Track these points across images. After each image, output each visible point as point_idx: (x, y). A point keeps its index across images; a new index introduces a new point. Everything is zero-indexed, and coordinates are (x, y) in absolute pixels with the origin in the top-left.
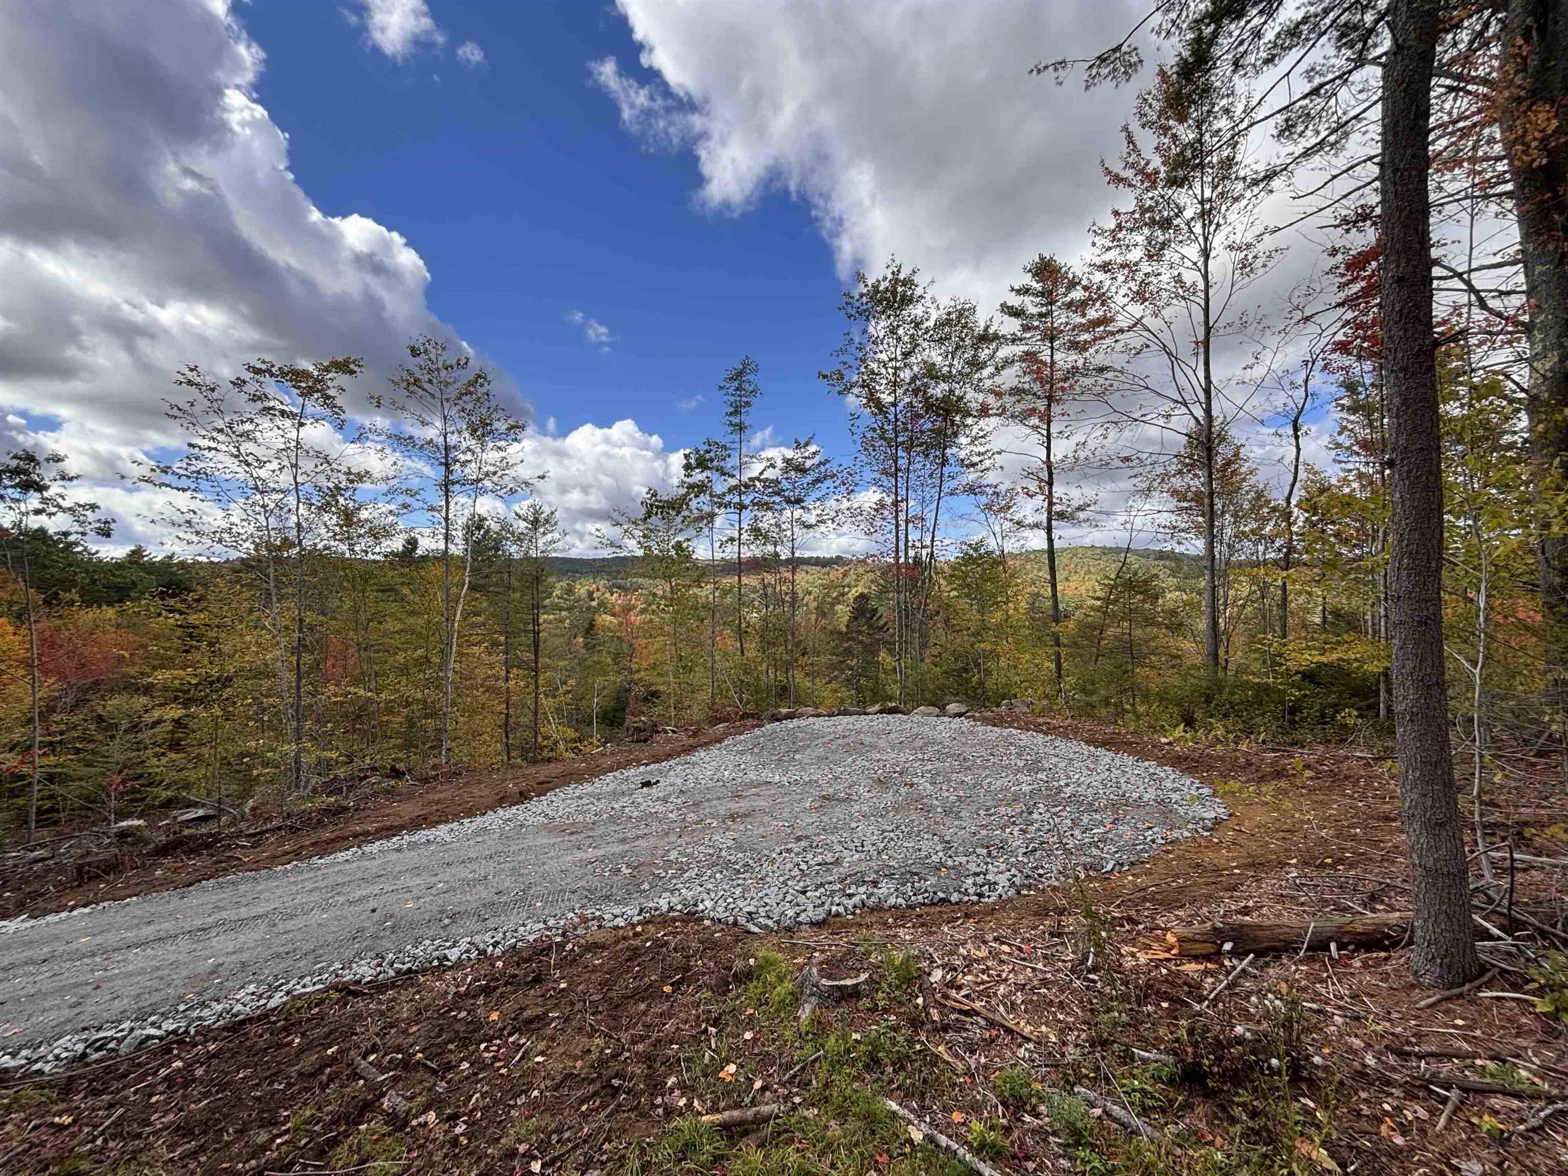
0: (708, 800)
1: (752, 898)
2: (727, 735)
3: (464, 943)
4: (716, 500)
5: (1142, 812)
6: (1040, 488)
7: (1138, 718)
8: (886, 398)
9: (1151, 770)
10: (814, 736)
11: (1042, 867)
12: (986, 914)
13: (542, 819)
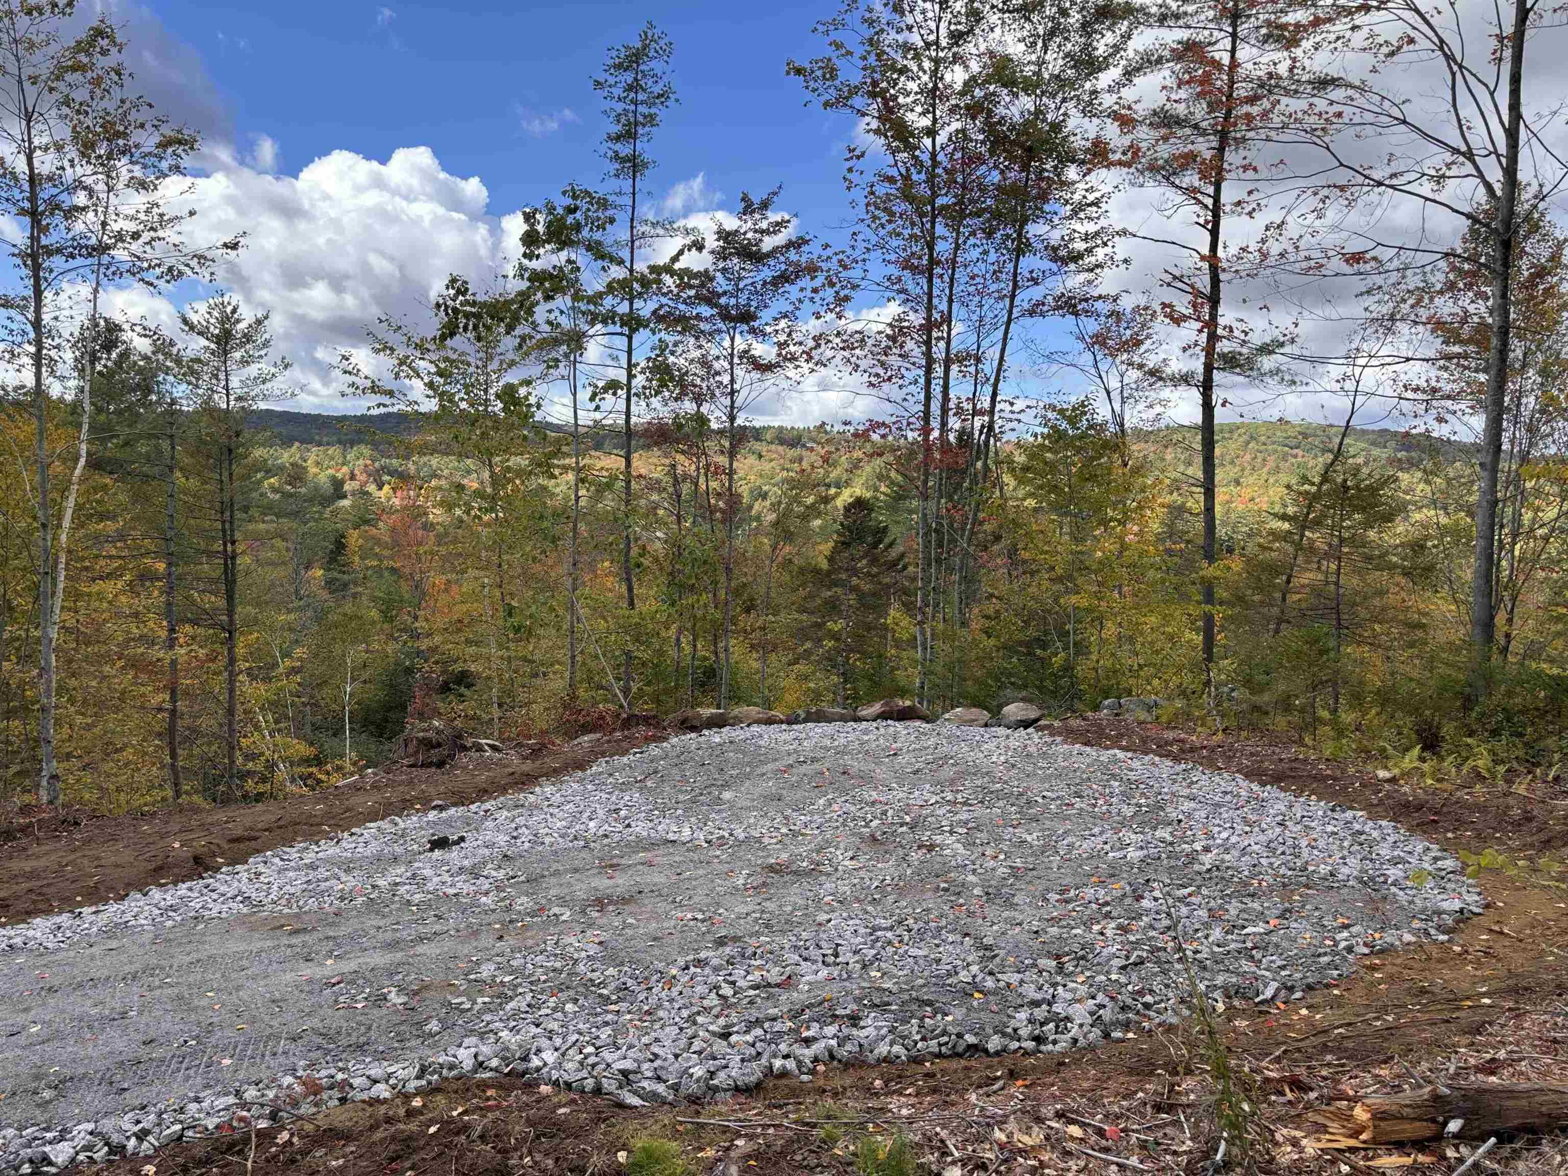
0: (557, 873)
1: (630, 1047)
2: (596, 754)
3: (81, 1132)
4: (583, 306)
5: (1333, 898)
6: (1195, 306)
7: (1340, 733)
8: (918, 120)
9: (1357, 827)
10: (759, 757)
11: (1151, 991)
12: (1048, 1072)
13: (237, 907)
